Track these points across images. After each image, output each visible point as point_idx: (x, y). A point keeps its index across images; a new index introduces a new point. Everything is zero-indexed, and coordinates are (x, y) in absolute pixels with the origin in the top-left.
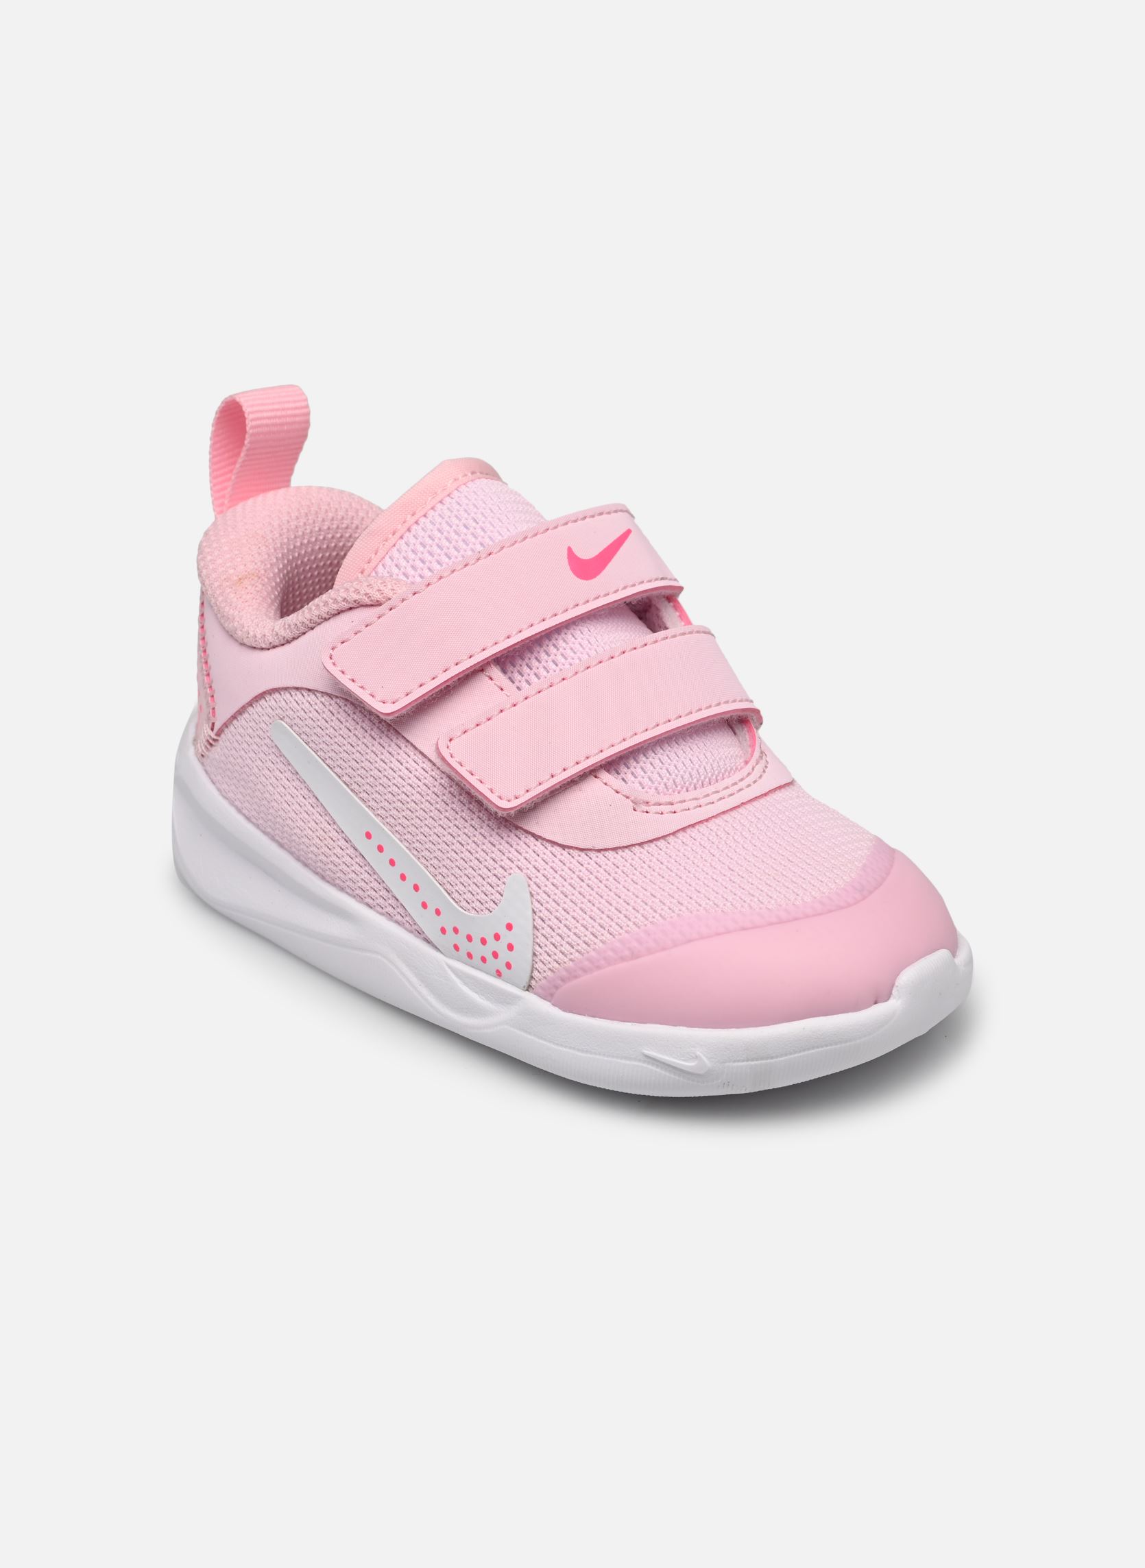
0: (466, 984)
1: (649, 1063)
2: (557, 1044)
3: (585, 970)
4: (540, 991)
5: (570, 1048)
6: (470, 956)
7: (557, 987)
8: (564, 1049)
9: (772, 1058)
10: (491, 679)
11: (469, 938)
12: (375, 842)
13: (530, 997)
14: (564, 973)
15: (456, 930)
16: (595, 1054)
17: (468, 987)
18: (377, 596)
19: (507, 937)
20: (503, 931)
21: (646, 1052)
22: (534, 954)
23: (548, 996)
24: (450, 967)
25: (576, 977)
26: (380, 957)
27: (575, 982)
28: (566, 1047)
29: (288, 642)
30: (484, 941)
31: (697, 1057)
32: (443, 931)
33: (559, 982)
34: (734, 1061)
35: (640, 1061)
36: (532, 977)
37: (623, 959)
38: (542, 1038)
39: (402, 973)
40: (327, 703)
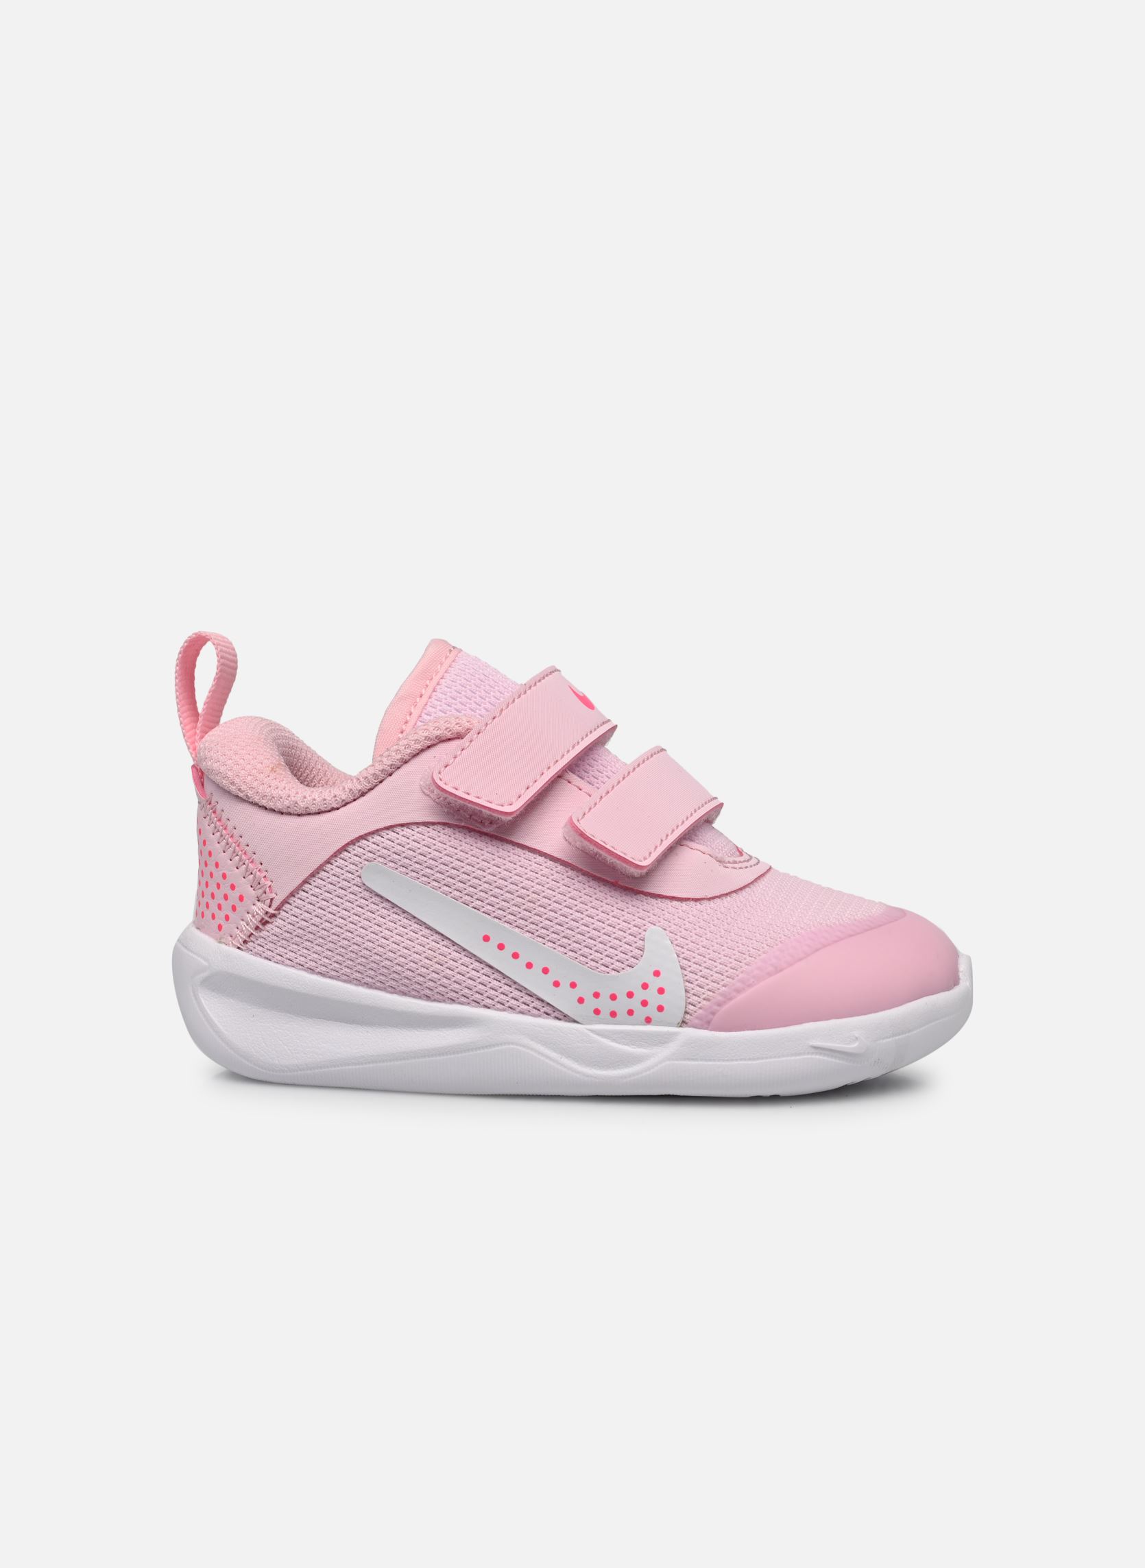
0: (614, 1040)
1: (817, 1054)
2: (728, 1060)
3: (738, 991)
4: (697, 1021)
5: (741, 1060)
6: (613, 1014)
7: (713, 1013)
8: (736, 1063)
9: (909, 1031)
10: (569, 782)
11: (613, 997)
12: (494, 943)
13: (688, 1031)
14: (720, 998)
15: (596, 995)
16: (767, 1058)
17: (617, 1042)
18: (457, 729)
19: (655, 984)
20: (650, 979)
21: (811, 1043)
22: (687, 991)
23: (706, 1024)
24: (592, 1031)
25: (731, 999)
26: (512, 1046)
27: (732, 1003)
28: (737, 1060)
29: (363, 794)
30: (630, 995)
31: (857, 1038)
32: (581, 1000)
33: (716, 1007)
34: (884, 1039)
35: (808, 1053)
36: (686, 1013)
37: (770, 974)
38: (710, 1060)
39: (539, 1053)
40: (424, 832)
